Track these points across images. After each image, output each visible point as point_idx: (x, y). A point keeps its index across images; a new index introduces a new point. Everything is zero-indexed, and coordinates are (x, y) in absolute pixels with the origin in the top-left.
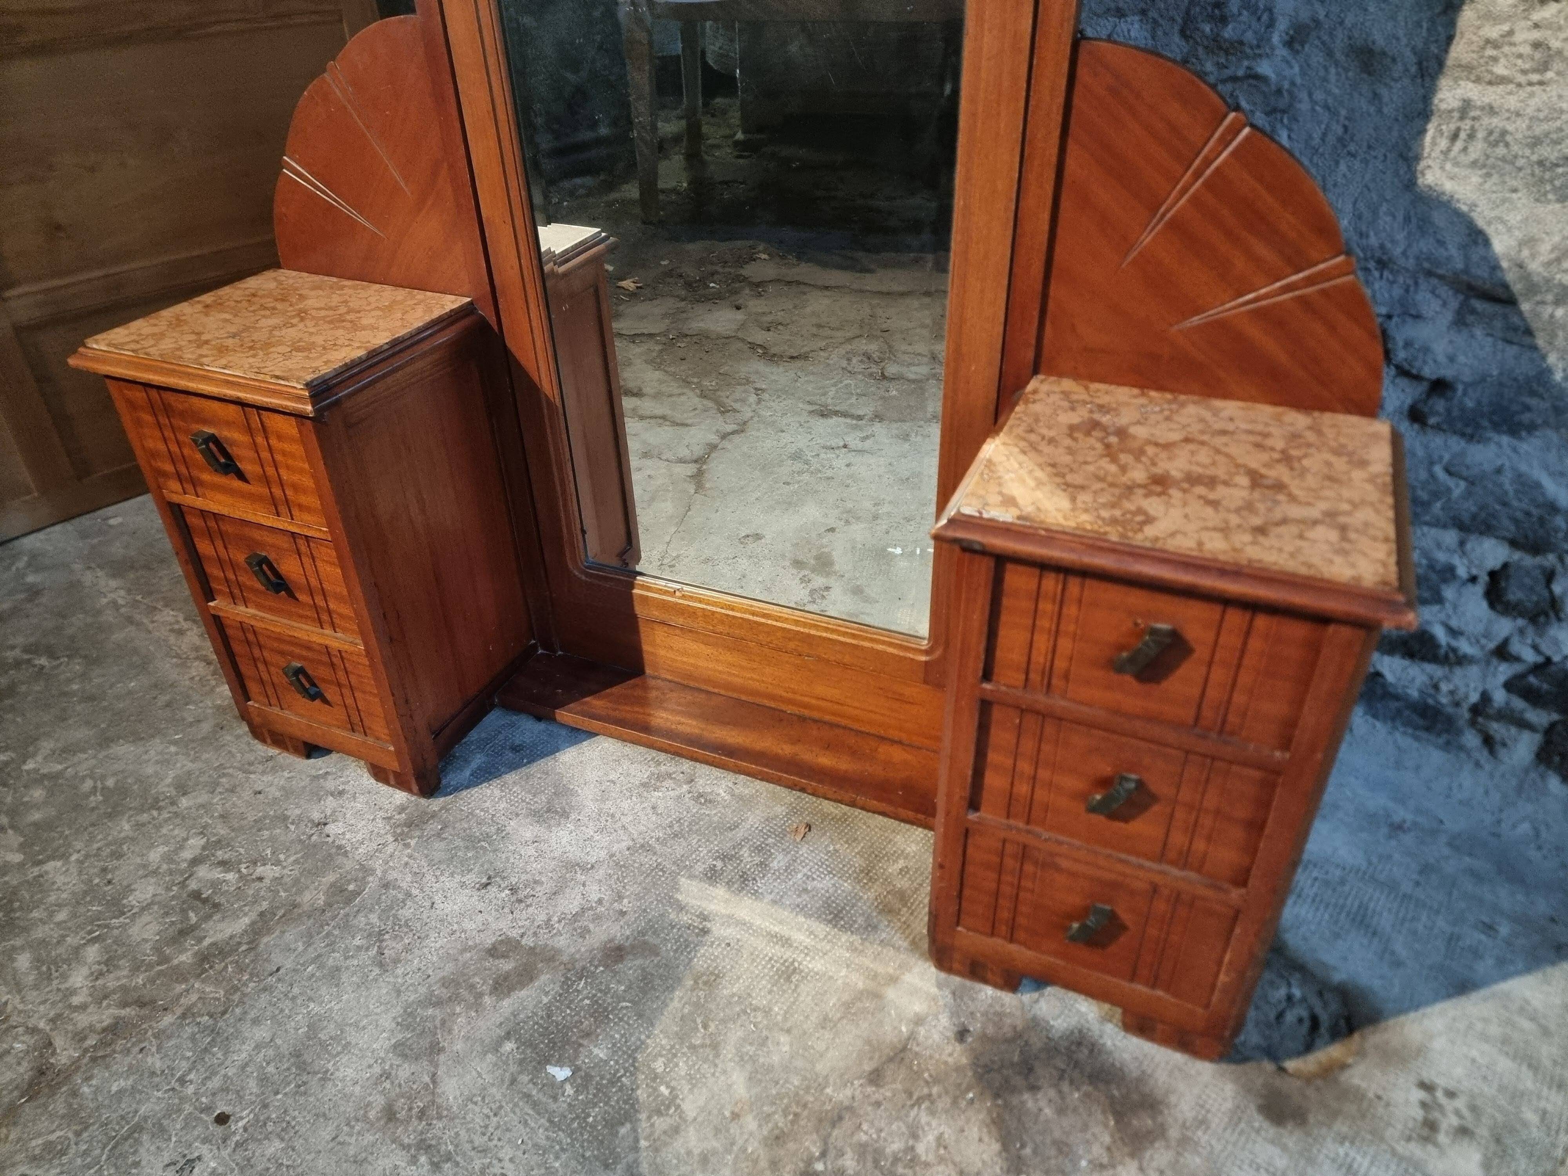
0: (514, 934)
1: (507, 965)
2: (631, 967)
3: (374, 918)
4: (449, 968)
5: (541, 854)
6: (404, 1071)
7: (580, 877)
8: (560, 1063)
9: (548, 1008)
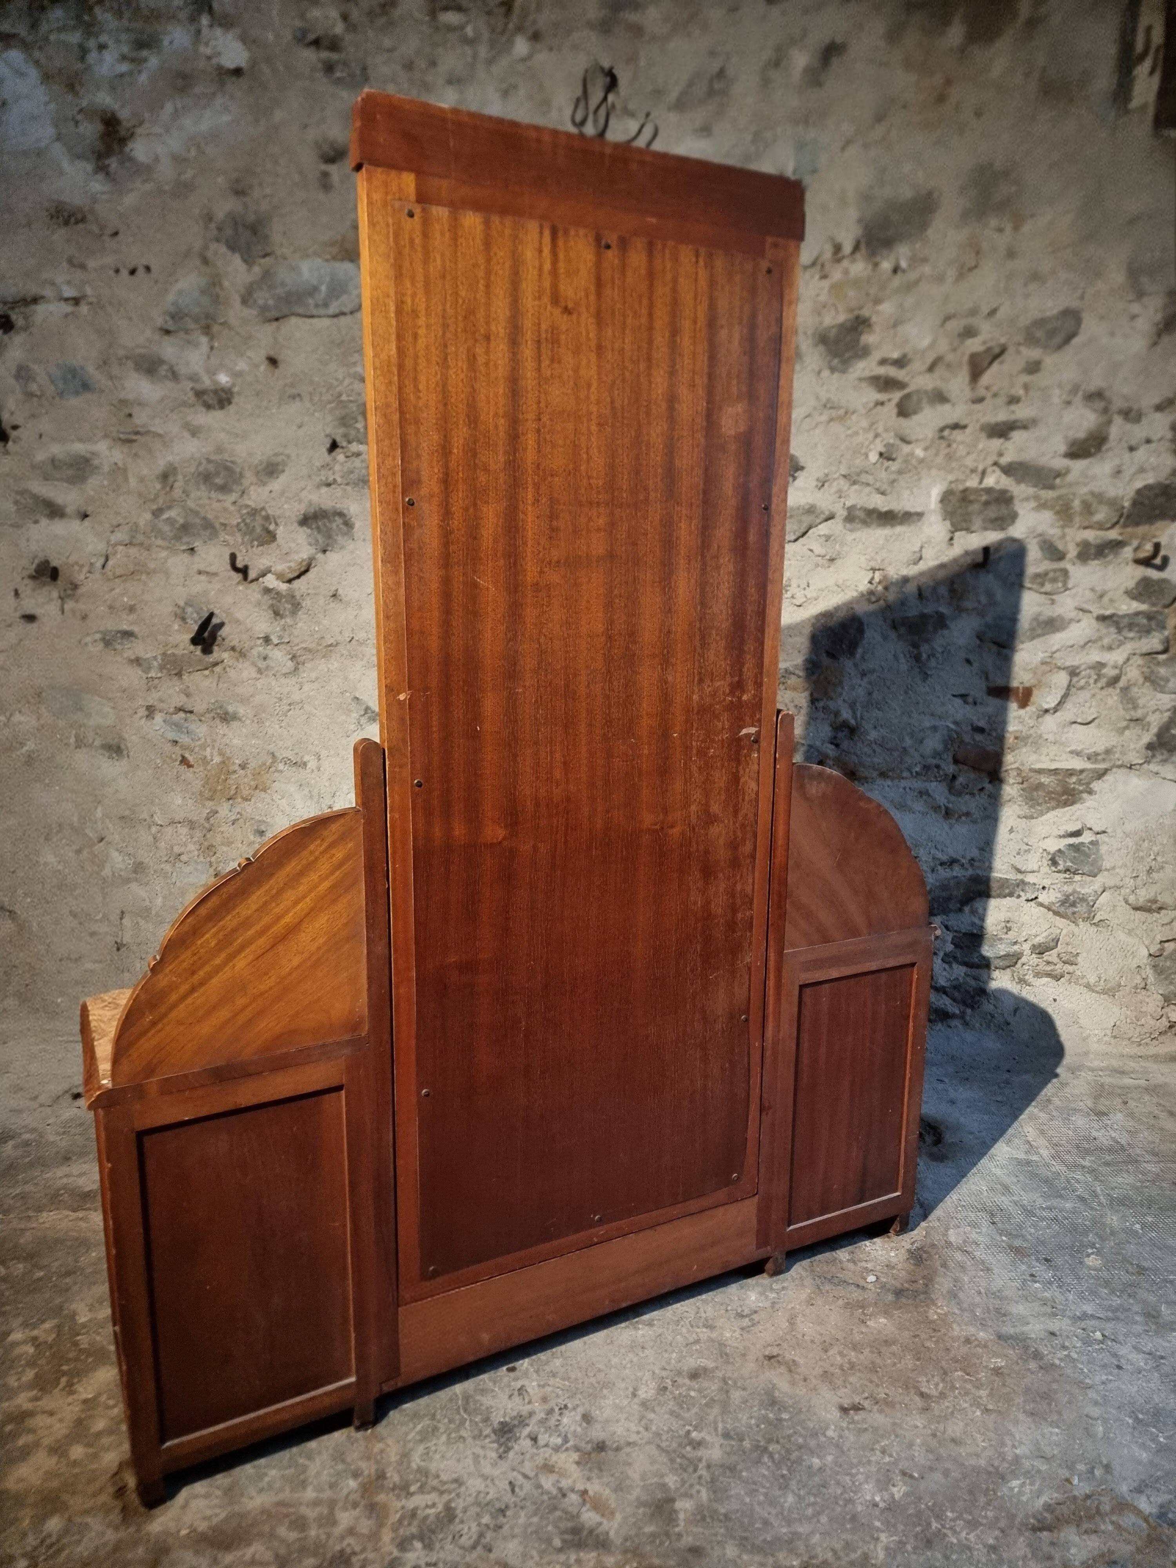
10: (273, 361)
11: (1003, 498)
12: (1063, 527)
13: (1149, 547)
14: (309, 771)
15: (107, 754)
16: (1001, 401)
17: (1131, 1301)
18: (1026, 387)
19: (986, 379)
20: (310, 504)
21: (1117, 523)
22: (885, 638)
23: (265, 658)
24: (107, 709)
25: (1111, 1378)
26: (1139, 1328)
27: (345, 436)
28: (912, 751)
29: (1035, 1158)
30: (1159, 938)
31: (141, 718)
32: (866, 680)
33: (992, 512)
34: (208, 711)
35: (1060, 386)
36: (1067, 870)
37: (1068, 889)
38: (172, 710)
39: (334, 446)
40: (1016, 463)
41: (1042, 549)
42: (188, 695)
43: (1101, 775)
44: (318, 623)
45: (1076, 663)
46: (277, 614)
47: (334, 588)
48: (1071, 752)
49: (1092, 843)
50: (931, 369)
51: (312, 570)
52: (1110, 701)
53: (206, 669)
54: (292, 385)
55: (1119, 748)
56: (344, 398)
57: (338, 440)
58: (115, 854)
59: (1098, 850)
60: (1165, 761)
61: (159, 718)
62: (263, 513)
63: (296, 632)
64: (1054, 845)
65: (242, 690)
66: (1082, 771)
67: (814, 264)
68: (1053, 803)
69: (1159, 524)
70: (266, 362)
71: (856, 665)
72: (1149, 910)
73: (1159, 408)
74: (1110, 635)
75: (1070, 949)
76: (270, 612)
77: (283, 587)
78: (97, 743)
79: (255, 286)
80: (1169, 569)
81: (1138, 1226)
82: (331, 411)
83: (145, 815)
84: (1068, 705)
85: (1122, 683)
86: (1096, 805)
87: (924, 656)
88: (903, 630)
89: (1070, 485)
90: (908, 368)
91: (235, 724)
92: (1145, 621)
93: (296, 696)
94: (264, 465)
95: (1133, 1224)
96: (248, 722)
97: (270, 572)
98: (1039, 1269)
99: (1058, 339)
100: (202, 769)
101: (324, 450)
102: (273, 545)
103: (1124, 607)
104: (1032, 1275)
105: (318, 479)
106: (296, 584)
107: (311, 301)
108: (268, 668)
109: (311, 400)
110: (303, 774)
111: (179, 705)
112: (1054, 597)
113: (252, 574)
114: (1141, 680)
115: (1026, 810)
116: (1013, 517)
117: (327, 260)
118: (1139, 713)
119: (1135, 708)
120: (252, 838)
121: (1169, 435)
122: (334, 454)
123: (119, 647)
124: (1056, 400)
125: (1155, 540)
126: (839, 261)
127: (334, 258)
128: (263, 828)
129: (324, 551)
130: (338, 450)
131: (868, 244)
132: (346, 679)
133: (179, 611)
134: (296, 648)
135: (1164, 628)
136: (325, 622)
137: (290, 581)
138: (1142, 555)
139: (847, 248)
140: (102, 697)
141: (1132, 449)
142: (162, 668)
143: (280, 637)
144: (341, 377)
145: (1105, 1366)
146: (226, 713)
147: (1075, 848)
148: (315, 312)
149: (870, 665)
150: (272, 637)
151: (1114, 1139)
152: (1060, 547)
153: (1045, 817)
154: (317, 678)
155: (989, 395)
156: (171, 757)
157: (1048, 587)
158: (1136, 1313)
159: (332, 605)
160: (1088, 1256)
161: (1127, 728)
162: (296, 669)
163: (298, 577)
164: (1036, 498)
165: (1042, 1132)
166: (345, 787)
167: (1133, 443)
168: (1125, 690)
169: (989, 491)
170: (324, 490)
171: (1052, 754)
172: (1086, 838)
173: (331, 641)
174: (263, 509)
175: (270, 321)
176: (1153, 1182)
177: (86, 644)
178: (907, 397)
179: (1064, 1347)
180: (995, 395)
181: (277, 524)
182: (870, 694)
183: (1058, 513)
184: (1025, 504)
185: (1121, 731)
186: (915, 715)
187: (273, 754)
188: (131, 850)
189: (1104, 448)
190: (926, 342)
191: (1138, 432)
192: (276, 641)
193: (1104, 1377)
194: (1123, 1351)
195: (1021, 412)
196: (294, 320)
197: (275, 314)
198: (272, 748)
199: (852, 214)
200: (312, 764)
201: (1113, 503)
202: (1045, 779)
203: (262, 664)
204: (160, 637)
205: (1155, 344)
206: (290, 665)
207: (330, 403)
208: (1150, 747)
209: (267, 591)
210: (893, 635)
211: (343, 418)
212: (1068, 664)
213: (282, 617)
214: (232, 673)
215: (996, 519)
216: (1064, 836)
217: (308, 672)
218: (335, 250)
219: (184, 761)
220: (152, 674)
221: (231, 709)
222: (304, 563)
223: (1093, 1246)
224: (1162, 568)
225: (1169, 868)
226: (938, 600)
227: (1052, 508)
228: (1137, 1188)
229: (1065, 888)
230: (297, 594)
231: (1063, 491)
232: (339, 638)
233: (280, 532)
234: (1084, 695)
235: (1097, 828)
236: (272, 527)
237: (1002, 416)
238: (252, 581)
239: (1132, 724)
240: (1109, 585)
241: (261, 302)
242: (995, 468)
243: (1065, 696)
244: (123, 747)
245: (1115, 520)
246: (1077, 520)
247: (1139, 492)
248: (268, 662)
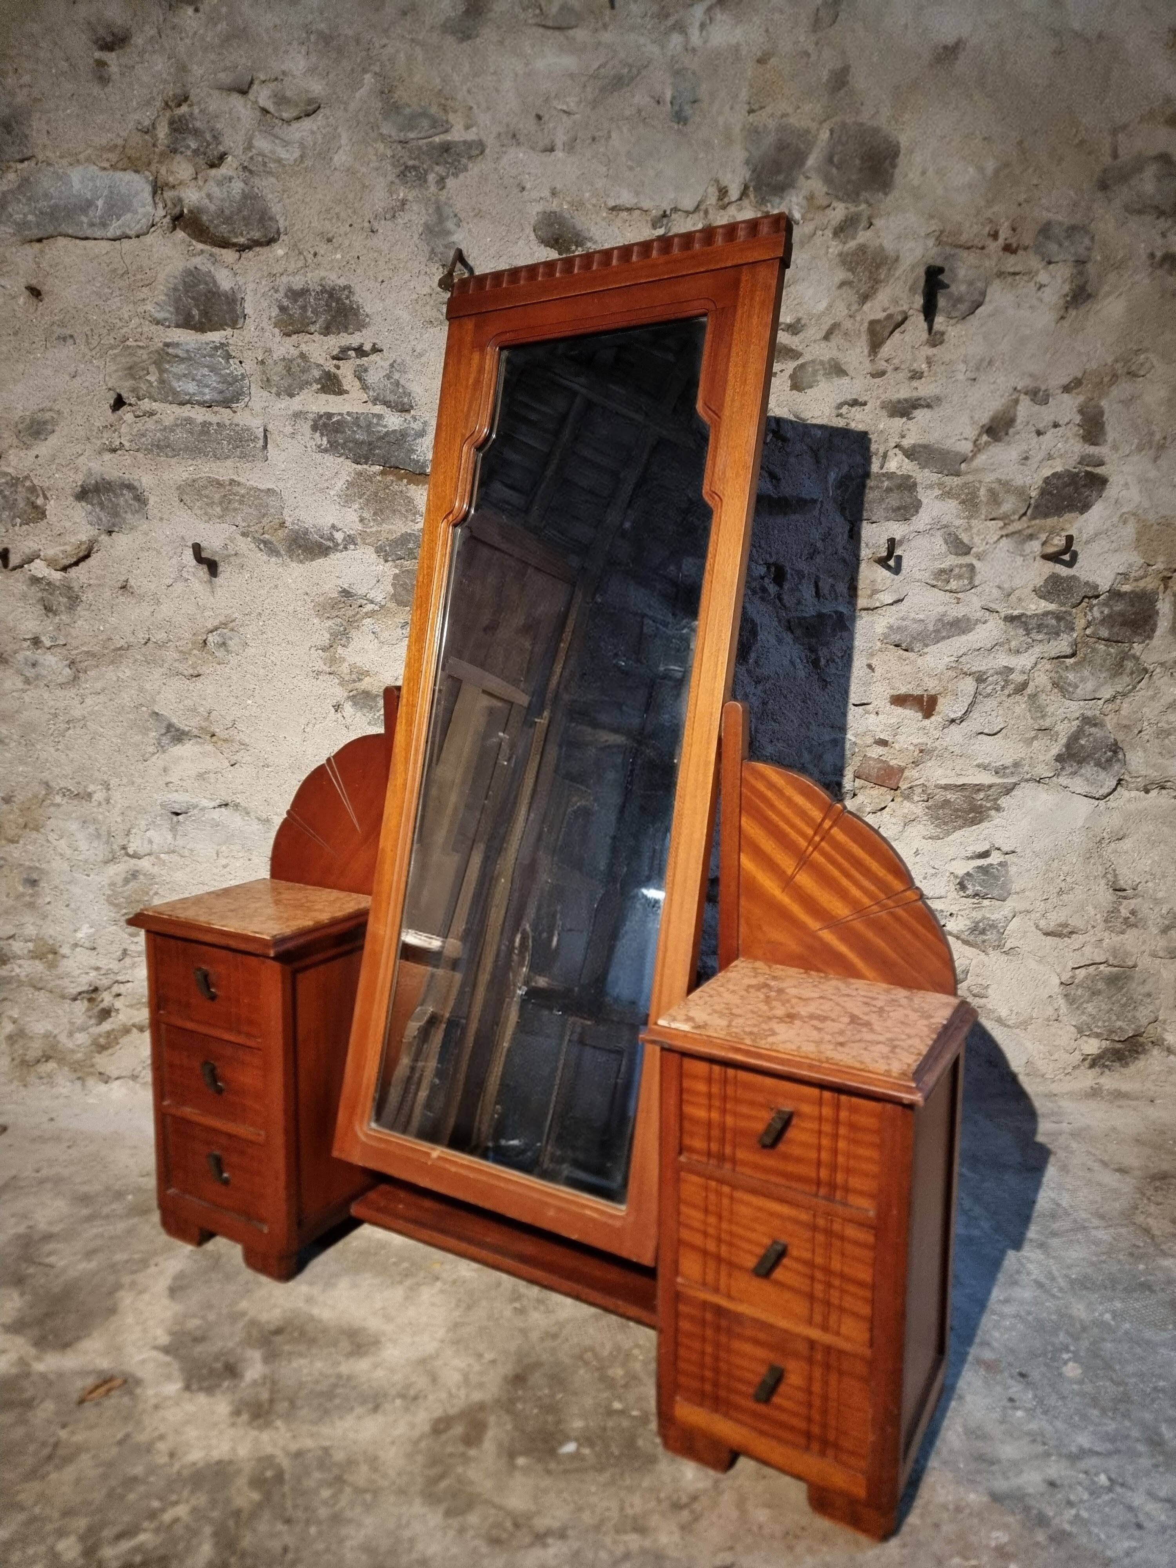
0: (438, 1413)
1: (458, 1430)
2: (537, 1378)
3: (317, 1475)
4: (420, 1458)
5: (392, 1371)
6: (473, 1519)
7: (439, 1363)
8: (562, 1443)
9: (516, 1428)
10: (35, 293)
11: (907, 485)
12: (969, 518)
13: (1059, 542)
14: (95, 804)
16: (902, 375)
17: (1127, 1423)
18: (929, 361)
19: (886, 350)
20: (90, 473)
21: (1025, 514)
22: (780, 641)
23: (34, 665)
25: (1134, 1544)
26: (1145, 1462)
27: (133, 390)
28: (810, 766)
29: (976, 1233)
30: (1071, 965)
32: (760, 687)
33: (894, 500)
35: (964, 362)
36: (976, 895)
37: (977, 915)
39: (119, 403)
40: (920, 446)
41: (946, 542)
43: (1008, 790)
44: (104, 621)
45: (983, 668)
46: (48, 609)
47: (124, 578)
48: (978, 766)
49: (1001, 864)
50: (827, 337)
51: (93, 556)
52: (1018, 710)
54: (62, 324)
55: (1028, 760)
56: (130, 343)
57: (124, 395)
59: (1007, 872)
60: (1074, 773)
62: (28, 483)
63: (74, 632)
64: (963, 868)
66: (990, 786)
67: (697, 209)
68: (960, 822)
69: (1067, 516)
70: (27, 293)
71: (749, 671)
72: (1060, 935)
73: (1066, 389)
74: (1018, 637)
75: (980, 980)
76: (40, 607)
77: (57, 576)
79: (9, 197)
80: (1077, 565)
81: (1108, 1317)
82: (114, 358)
84: (974, 715)
85: (1029, 690)
86: (1004, 822)
87: (823, 662)
88: (798, 632)
89: (977, 471)
90: (801, 336)
92: (1054, 622)
93: (77, 713)
94: (28, 421)
95: (1101, 1315)
96: (13, 744)
97: (38, 557)
98: (1016, 1388)
99: (963, 307)
101: (106, 407)
102: (42, 524)
103: (1033, 607)
104: (1011, 1400)
105: (99, 442)
106: (73, 572)
107: (84, 219)
108: (37, 677)
109: (88, 343)
110: (86, 808)
112: (959, 595)
113: (14, 560)
114: (1050, 686)
115: (931, 830)
116: (917, 506)
117: (105, 169)
118: (1047, 723)
119: (1043, 717)
120: (21, 889)
121: (1078, 419)
122: (120, 412)
124: (961, 377)
125: (1064, 534)
126: (724, 208)
127: (113, 167)
128: (35, 876)
129: (110, 533)
130: (125, 408)
131: (757, 189)
132: (141, 689)
134: (74, 652)
135: (1073, 629)
136: (113, 620)
137: (65, 569)
138: (1050, 550)
139: (734, 193)
141: (1039, 433)
143: (54, 638)
144: (126, 317)
145: (1123, 1527)
147: (984, 870)
148: (89, 233)
149: (765, 671)
150: (43, 638)
151: (1053, 1200)
152: (966, 540)
153: (951, 837)
154: (103, 690)
155: (890, 368)
157: (953, 584)
158: (1138, 1440)
159: (122, 599)
160: (1066, 1363)
161: (1035, 738)
162: (76, 678)
163: (76, 564)
164: (941, 485)
165: (977, 1199)
166: (143, 823)
167: (1041, 426)
168: (1033, 697)
169: (890, 476)
170: (107, 456)
171: (958, 768)
172: (995, 858)
173: (122, 643)
174: (27, 478)
175: (31, 241)
176: (1108, 1253)
178: (802, 366)
179: (1070, 1504)
180: (896, 369)
181: (46, 498)
182: (765, 703)
183: (963, 502)
184: (929, 492)
185: (1029, 742)
186: (814, 727)
187: (47, 784)
189: (1011, 431)
190: (822, 306)
191: (1046, 414)
192: (48, 643)
193: (1126, 1544)
194: (1138, 1499)
195: (925, 389)
196: (61, 242)
197: (37, 233)
198: (46, 776)
199: (739, 154)
200: (99, 796)
201: (1021, 492)
202: (950, 796)
203: (30, 673)
205: (1062, 318)
206: (68, 673)
207: (112, 347)
208: (1059, 758)
209: (35, 580)
210: (788, 638)
211: (130, 368)
212: (974, 669)
213: (55, 613)
215: (899, 508)
216: (972, 858)
217: (92, 681)
218: (113, 157)
222: (84, 547)
223: (1066, 1349)
224: (1070, 564)
225: (1078, 889)
226: (836, 599)
227: (956, 496)
228: (1092, 1264)
229: (974, 914)
230: (76, 586)
231: (970, 478)
232: (131, 640)
233: (51, 507)
234: (991, 703)
235: (1006, 849)
236: (40, 501)
237: (904, 392)
238: (14, 569)
239: (1040, 734)
240: (1017, 582)
241: (18, 217)
242: (897, 450)
243: (972, 704)
245: (1022, 511)
246: (984, 510)
247: (1047, 480)
248: (39, 669)
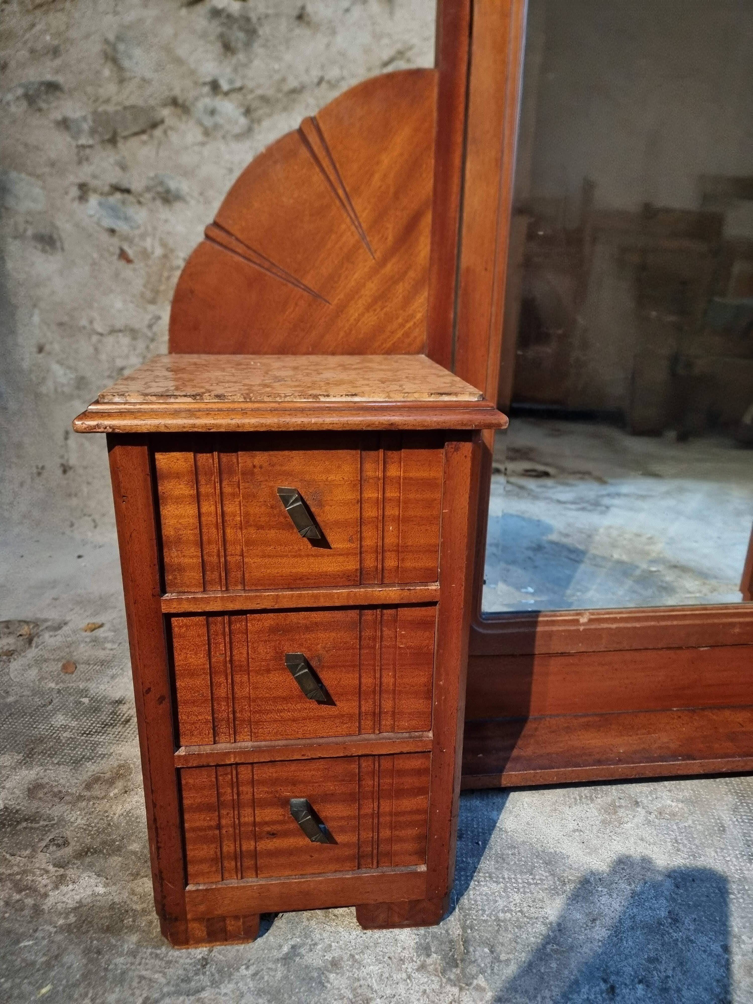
15: (39, 246)
23: (212, 114)
24: (37, 191)
31: (73, 200)
34: (148, 189)
38: (107, 189)
42: (124, 168)
44: (279, 59)
46: (227, 48)
47: (300, 5)
53: (143, 132)
58: (55, 367)
61: (93, 200)
63: (251, 73)
65: (187, 159)
76: (219, 45)
78: (30, 233)
83: (84, 322)
91: (178, 205)
96: (194, 202)
100: (142, 264)
108: (216, 126)
111: (114, 181)
123: (44, 106)
133: (109, 50)
134: (250, 97)
136: (288, 57)
140: (30, 174)
142: (93, 132)
143: (231, 81)
146: (168, 191)
150: (221, 82)
156: (108, 251)
159: (297, 30)
173: (296, 85)
177: (8, 103)
188: (72, 363)
192: (225, 88)
203: (209, 123)
204: (89, 89)
206: (243, 121)
209: (215, 14)
213: (233, 52)
214: (174, 137)
219: (123, 255)
220: (83, 141)
221: (173, 185)
230: (253, 16)
232: (305, 79)
244: (55, 236)
248: (218, 119)
